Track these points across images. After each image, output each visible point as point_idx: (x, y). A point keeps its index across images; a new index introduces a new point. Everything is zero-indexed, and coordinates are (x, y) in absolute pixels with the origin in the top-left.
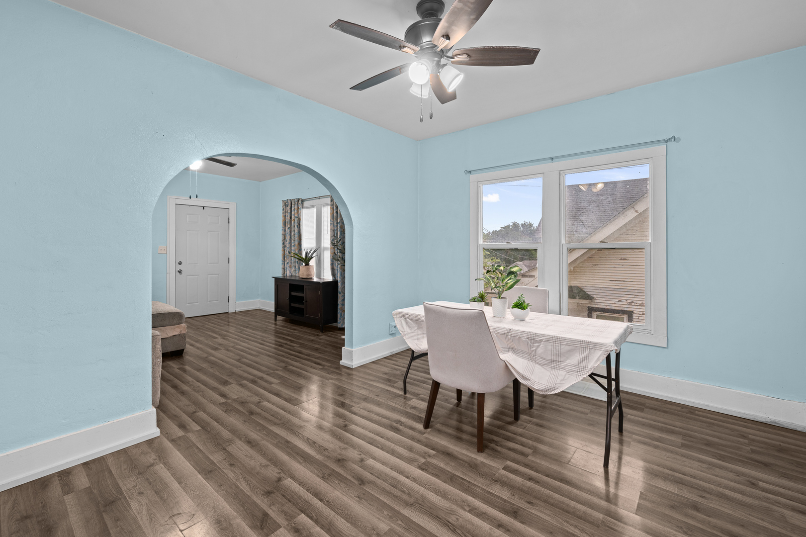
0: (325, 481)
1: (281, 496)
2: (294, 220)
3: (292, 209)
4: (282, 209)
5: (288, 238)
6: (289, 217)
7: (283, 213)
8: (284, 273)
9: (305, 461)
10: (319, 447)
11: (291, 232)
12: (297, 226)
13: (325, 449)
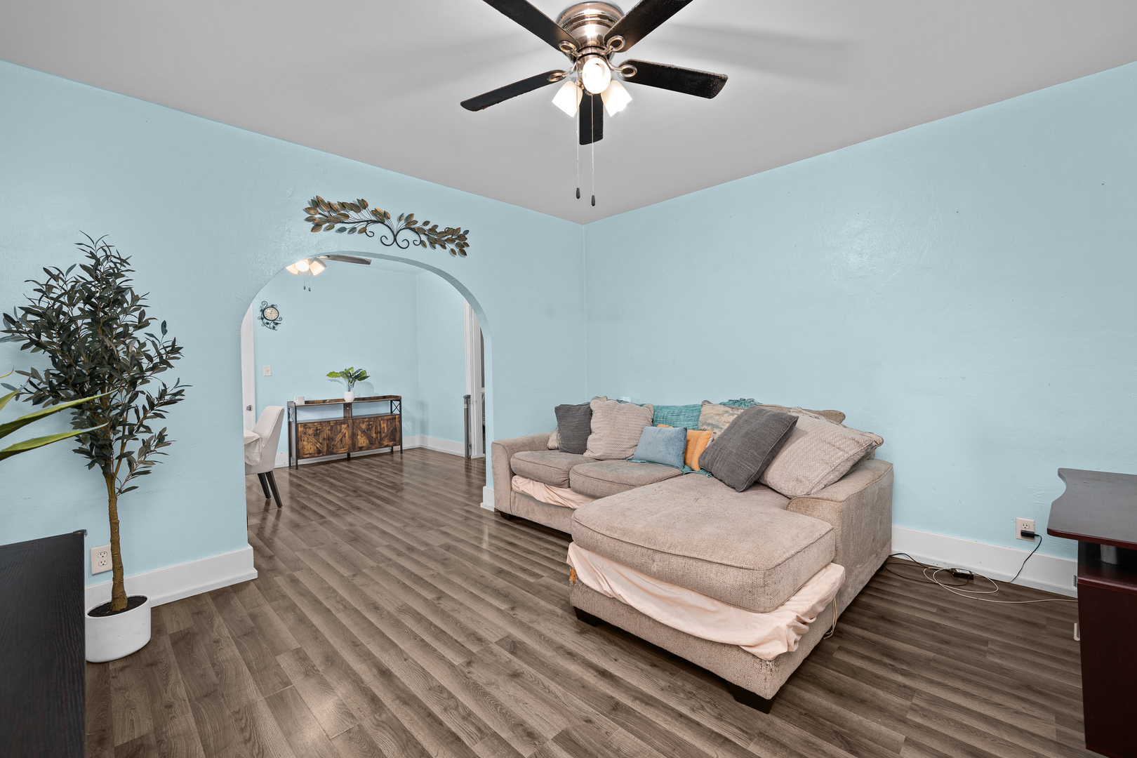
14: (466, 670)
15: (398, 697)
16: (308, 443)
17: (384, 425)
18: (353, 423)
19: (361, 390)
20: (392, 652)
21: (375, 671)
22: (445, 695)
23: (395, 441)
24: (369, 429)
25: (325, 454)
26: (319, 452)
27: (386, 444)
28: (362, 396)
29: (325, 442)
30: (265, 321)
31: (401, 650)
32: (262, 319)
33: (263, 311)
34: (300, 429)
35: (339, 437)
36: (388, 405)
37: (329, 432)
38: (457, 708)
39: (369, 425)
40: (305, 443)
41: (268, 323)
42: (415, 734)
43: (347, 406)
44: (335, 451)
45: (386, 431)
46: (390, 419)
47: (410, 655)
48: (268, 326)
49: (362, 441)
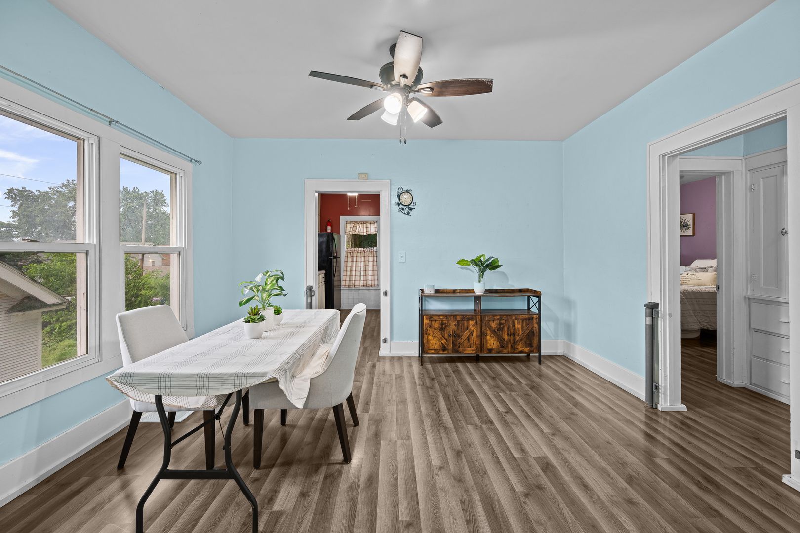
0: (486, 469)
1: (528, 478)
9: (492, 501)
10: (466, 511)
13: (462, 502)
16: (434, 337)
17: (518, 326)
18: (482, 320)
19: (493, 280)
23: (532, 347)
24: (500, 329)
25: (450, 352)
26: (444, 349)
27: (520, 349)
28: (495, 288)
29: (451, 339)
30: (401, 206)
32: (398, 204)
33: (399, 197)
34: (426, 321)
35: (466, 334)
36: (525, 300)
37: (456, 328)
39: (500, 324)
40: (430, 337)
41: (403, 209)
43: (478, 298)
44: (461, 349)
45: (520, 333)
46: (526, 319)
48: (404, 212)
49: (492, 342)
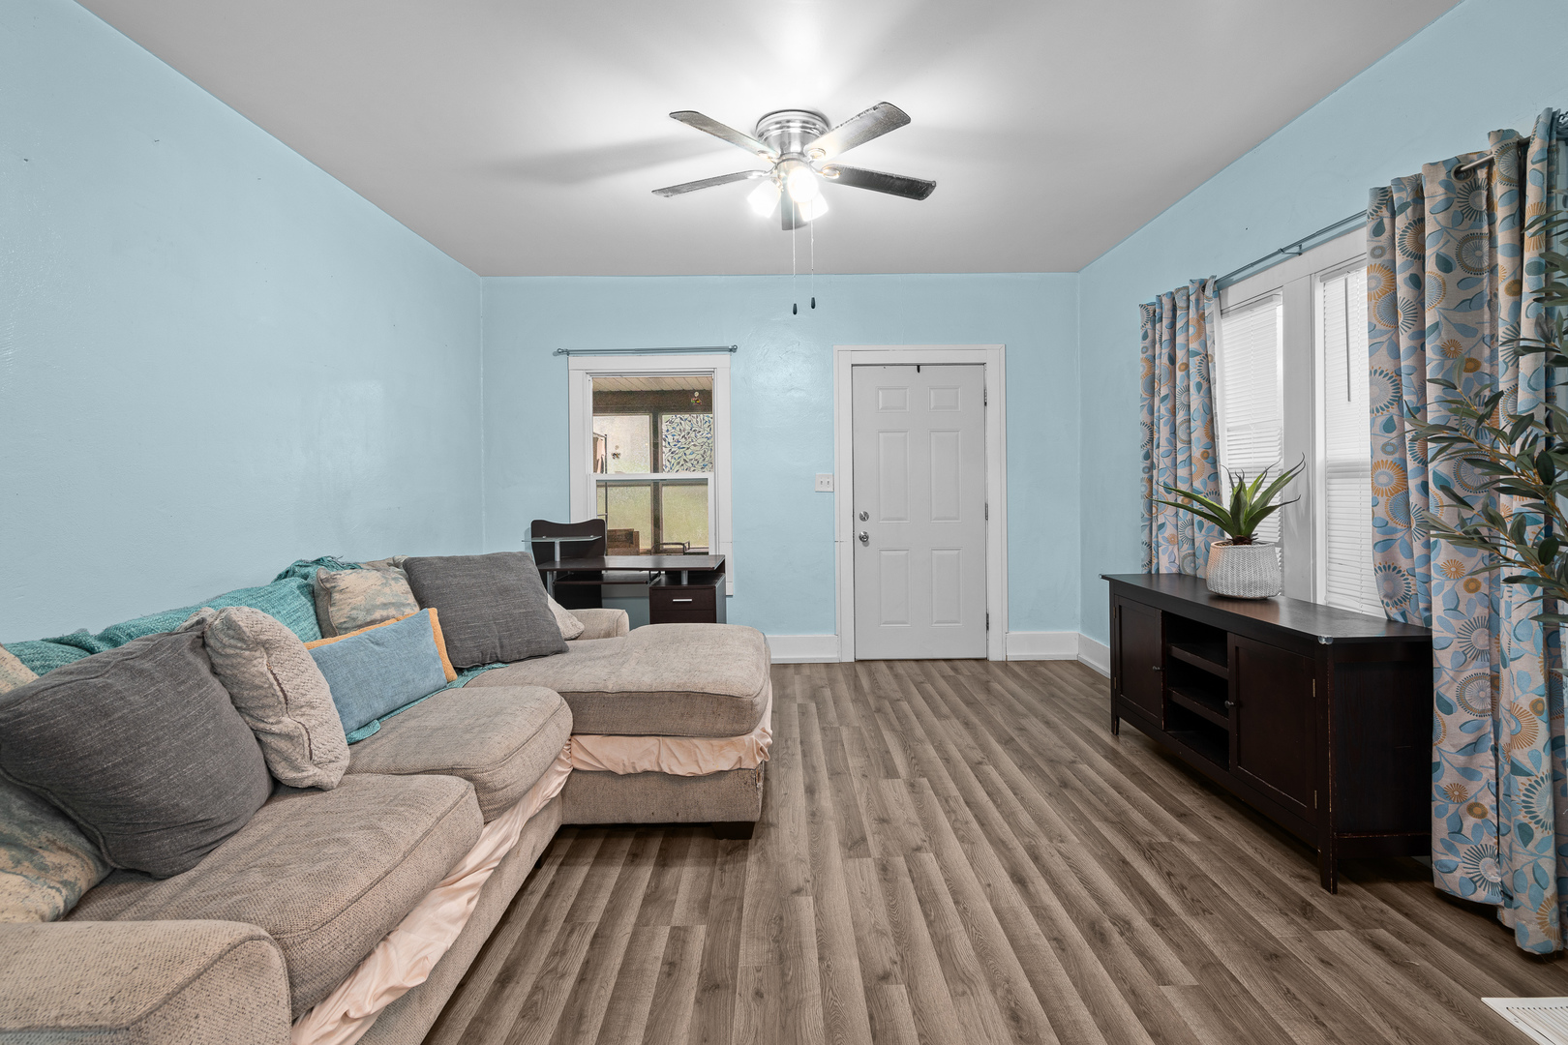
2: (1187, 366)
3: (1179, 325)
4: (1141, 334)
5: (1163, 433)
6: (1165, 360)
7: (1145, 350)
8: (1151, 562)
11: (1173, 412)
12: (1199, 386)
14: (926, 845)
15: (1009, 849)
20: (1004, 905)
21: (1032, 888)
22: (961, 833)
31: (991, 901)
38: (956, 820)
42: (1001, 818)
47: (981, 889)
